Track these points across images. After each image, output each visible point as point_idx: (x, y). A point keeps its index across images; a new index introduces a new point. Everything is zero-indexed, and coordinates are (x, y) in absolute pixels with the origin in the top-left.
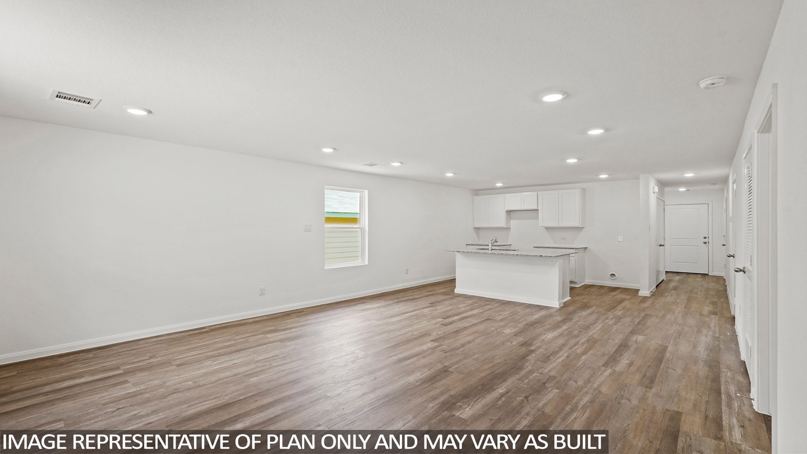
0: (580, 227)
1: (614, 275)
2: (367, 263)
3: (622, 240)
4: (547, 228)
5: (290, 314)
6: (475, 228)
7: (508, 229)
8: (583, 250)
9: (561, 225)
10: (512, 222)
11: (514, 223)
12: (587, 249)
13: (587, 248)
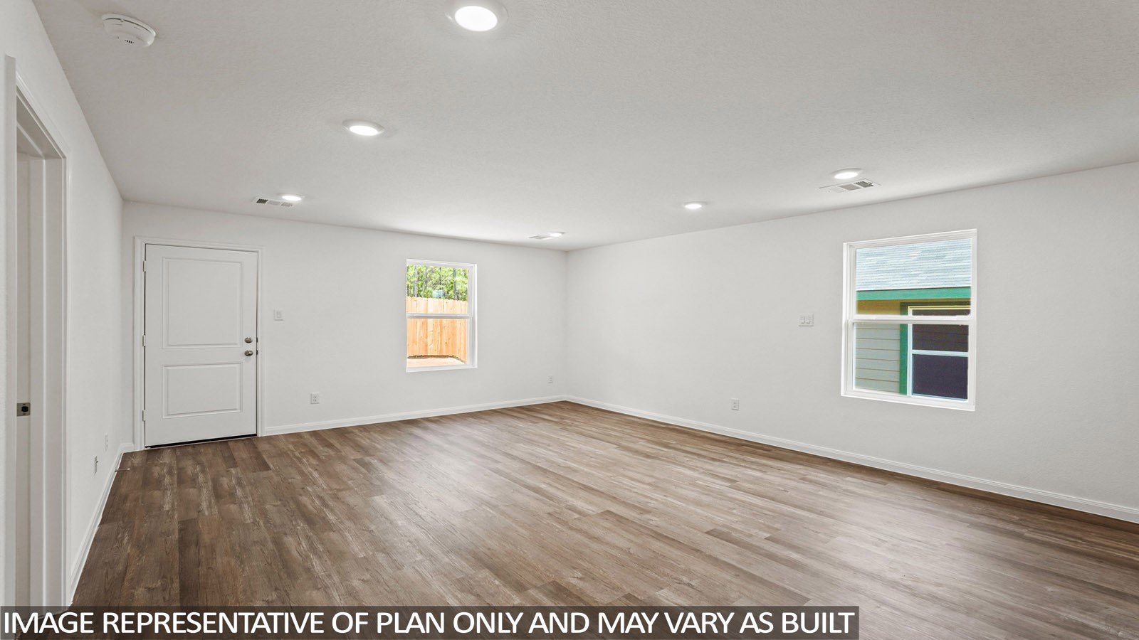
5: (743, 445)
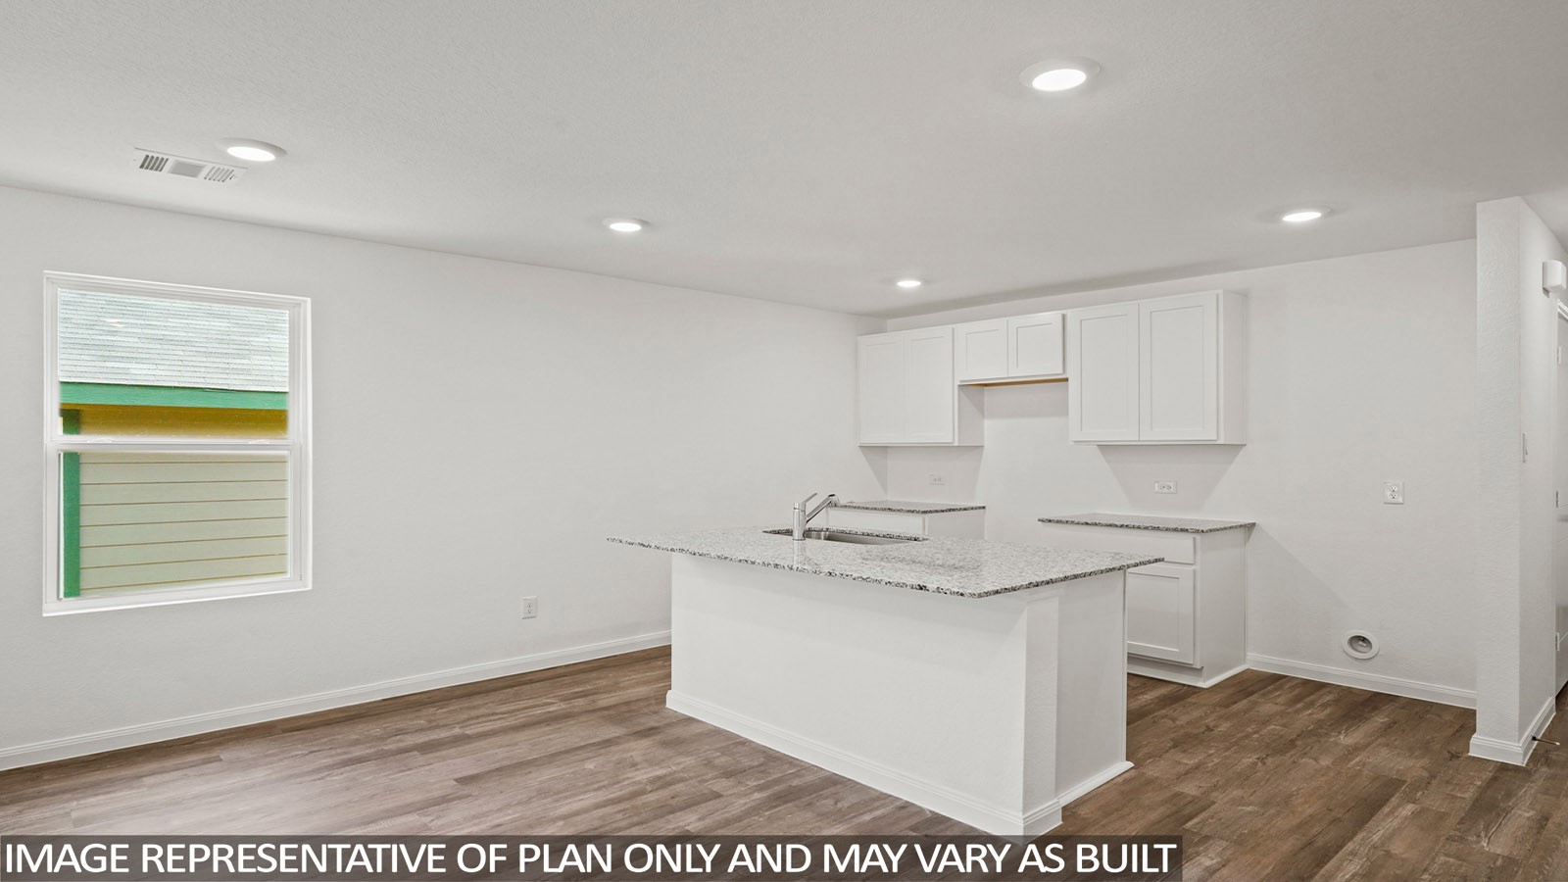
0: (1221, 441)
1: (1364, 639)
2: (310, 587)
3: (1400, 500)
4: (1105, 448)
6: (867, 449)
7: (973, 449)
8: (1240, 534)
9: (1150, 436)
10: (988, 424)
11: (992, 430)
12: (1255, 532)
13: (1254, 524)
